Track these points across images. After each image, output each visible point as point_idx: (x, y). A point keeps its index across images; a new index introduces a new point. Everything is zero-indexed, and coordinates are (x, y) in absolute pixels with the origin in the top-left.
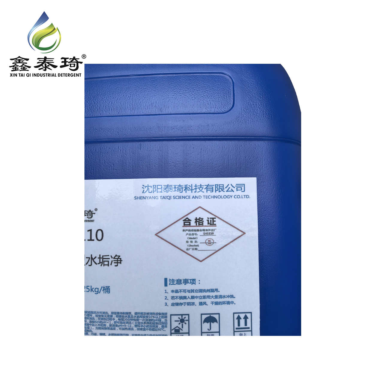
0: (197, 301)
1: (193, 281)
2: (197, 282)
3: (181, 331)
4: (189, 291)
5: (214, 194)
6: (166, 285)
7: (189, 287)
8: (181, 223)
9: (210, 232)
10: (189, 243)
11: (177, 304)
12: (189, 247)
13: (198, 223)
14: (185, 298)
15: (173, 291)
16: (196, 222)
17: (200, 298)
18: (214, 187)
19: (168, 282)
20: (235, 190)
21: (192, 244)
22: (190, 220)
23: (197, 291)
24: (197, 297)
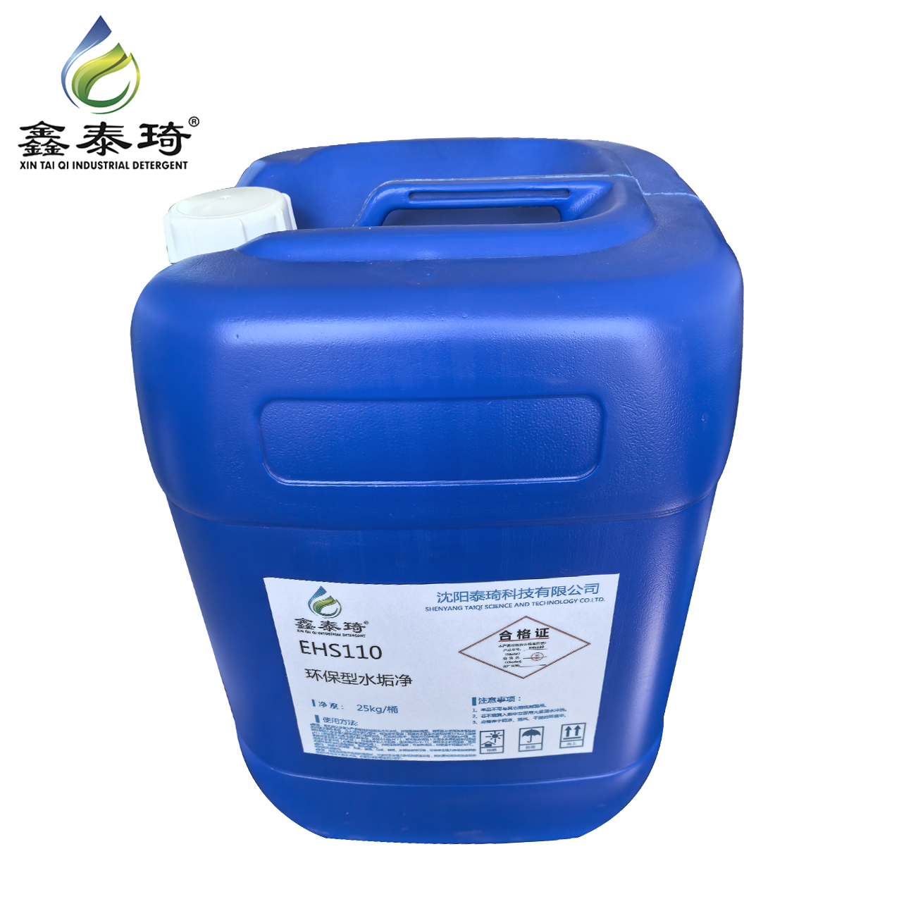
0: (515, 718)
1: (512, 699)
2: (516, 699)
3: (493, 745)
4: (505, 709)
5: (550, 598)
6: (474, 703)
7: (505, 704)
8: (498, 637)
9: (539, 645)
10: (508, 660)
11: (489, 722)
12: (507, 664)
13: (521, 636)
14: (500, 715)
15: (483, 710)
16: (519, 635)
17: (520, 714)
18: (550, 590)
19: (477, 701)
20: (582, 592)
21: (511, 660)
22: (509, 633)
23: (515, 708)
24: (515, 714)
